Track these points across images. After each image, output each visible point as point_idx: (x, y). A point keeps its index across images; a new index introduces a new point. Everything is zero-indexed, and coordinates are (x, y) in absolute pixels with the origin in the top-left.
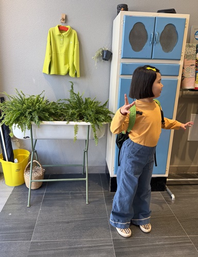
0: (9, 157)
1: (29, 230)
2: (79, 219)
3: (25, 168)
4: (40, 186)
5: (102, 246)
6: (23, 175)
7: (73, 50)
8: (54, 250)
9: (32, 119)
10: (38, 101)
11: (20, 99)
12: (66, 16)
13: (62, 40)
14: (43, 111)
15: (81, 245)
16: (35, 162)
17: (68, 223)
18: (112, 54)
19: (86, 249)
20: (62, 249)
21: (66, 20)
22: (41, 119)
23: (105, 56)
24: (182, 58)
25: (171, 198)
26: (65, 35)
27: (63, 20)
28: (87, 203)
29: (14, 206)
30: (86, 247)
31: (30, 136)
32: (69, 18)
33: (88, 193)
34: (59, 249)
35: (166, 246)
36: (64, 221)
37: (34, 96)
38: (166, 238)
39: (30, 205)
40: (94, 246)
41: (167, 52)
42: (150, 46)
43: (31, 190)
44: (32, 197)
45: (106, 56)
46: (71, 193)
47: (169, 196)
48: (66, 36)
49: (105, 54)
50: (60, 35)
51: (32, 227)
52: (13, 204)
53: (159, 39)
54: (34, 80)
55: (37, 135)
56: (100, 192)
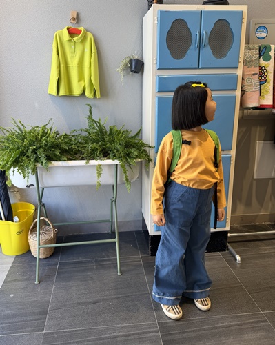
0: (6, 214)
1: (41, 316)
2: (109, 297)
3: (29, 228)
4: (52, 253)
5: (144, 333)
6: (28, 240)
7: (89, 60)
9: (37, 160)
10: (44, 134)
11: (19, 132)
12: (77, 14)
13: (73, 47)
14: (52, 148)
15: (115, 334)
16: (43, 220)
17: (94, 303)
18: (143, 63)
19: (121, 339)
20: (88, 341)
21: (77, 19)
22: (50, 159)
23: (133, 67)
24: (241, 65)
25: (236, 260)
26: (77, 40)
27: (74, 19)
28: (119, 274)
29: (17, 283)
30: (121, 336)
31: (35, 184)
32: (82, 16)
33: (120, 259)
34: (84, 341)
35: (233, 328)
37: (37, 127)
38: (232, 317)
39: (39, 281)
40: (133, 334)
41: (220, 58)
42: (195, 50)
43: (40, 259)
44: (41, 269)
45: (135, 67)
46: (96, 261)
47: (232, 258)
48: (80, 41)
49: (133, 64)
50: (70, 41)
51: (44, 312)
52: (15, 280)
53: (207, 41)
54: (37, 105)
55: (45, 182)
56: (136, 257)
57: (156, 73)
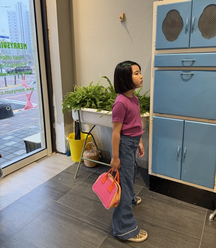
1: (62, 194)
4: (95, 166)
8: (65, 214)
15: (85, 221)
17: (91, 200)
29: (67, 174)
32: (127, 17)
34: (68, 215)
39: (76, 177)
41: (209, 38)
53: (197, 25)
55: (85, 119)
56: (140, 187)
57: (155, 52)
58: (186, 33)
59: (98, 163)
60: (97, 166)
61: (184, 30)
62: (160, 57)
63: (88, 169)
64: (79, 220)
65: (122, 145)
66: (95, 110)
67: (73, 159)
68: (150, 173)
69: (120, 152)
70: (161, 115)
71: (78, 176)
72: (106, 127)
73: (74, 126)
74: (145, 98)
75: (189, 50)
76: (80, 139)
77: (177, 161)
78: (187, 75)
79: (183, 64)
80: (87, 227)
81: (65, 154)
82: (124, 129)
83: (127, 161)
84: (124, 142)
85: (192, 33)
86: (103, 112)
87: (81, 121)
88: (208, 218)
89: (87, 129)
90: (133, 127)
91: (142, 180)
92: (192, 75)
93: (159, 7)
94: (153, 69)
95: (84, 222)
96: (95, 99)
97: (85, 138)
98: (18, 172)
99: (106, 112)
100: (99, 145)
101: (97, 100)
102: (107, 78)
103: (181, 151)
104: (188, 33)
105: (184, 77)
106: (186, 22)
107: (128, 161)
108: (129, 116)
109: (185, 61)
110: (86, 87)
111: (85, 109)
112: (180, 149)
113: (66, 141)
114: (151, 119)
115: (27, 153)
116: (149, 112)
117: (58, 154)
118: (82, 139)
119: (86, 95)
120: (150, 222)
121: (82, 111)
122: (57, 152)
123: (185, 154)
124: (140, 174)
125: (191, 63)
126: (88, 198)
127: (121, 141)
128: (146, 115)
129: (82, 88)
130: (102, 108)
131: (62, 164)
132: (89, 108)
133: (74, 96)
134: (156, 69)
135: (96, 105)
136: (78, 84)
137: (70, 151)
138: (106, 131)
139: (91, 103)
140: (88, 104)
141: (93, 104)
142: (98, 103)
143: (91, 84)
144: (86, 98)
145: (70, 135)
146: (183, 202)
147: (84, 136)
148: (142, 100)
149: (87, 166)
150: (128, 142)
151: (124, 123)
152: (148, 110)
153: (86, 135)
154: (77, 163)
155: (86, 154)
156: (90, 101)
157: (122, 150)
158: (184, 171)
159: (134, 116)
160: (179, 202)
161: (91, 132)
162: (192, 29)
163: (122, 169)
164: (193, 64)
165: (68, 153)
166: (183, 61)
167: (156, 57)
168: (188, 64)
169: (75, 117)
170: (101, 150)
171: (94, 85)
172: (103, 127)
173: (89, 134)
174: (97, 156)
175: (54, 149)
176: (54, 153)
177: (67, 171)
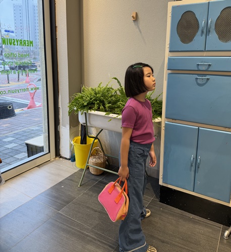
1: (64, 203)
8: (67, 226)
15: (89, 234)
17: (96, 211)
20: (73, 229)
29: (70, 181)
30: (91, 237)
34: (71, 228)
36: (94, 208)
51: (68, 202)
55: (92, 123)
56: (149, 198)
57: (169, 55)
58: (202, 36)
59: (105, 171)
60: (103, 174)
61: (199, 32)
62: (174, 59)
63: (93, 177)
64: (83, 233)
65: (132, 152)
66: (103, 114)
67: (78, 165)
68: (161, 183)
69: (129, 160)
70: (174, 121)
71: (83, 185)
72: (115, 132)
73: (80, 129)
74: (157, 102)
75: (205, 54)
76: (86, 144)
77: (191, 170)
78: (203, 79)
79: (198, 68)
80: (91, 241)
81: (69, 159)
82: (134, 135)
83: (136, 170)
84: (133, 150)
85: (208, 35)
86: (111, 115)
87: (88, 124)
88: (223, 235)
89: (93, 132)
90: (144, 133)
91: (152, 190)
92: (208, 79)
93: (174, 8)
94: (166, 72)
95: (87, 236)
96: (103, 101)
97: (92, 142)
98: (18, 178)
99: (115, 116)
100: (106, 150)
101: (106, 102)
102: (117, 80)
103: (195, 160)
104: (204, 36)
105: (199, 81)
106: (202, 23)
107: (138, 170)
108: (140, 121)
109: (201, 65)
110: (94, 88)
111: (93, 112)
112: (193, 159)
113: (71, 145)
114: (163, 125)
115: (29, 157)
116: (161, 117)
117: (61, 159)
118: (88, 143)
119: (95, 97)
120: (160, 237)
121: (90, 114)
122: (61, 157)
123: (199, 164)
124: (149, 183)
125: (207, 67)
126: (93, 209)
127: (130, 148)
128: (158, 120)
129: (90, 88)
130: (111, 111)
131: (65, 170)
132: (97, 110)
133: (82, 97)
134: (170, 72)
135: (105, 108)
136: (85, 84)
137: (74, 156)
138: (114, 135)
139: (100, 105)
140: (96, 106)
141: (102, 107)
142: (107, 105)
143: (100, 84)
144: (94, 100)
145: (75, 139)
146: (196, 216)
147: (90, 141)
148: (153, 103)
149: (93, 173)
150: (138, 150)
151: (134, 129)
152: (160, 114)
153: (93, 139)
154: (82, 170)
155: (92, 160)
156: (98, 104)
157: (131, 158)
158: (198, 182)
159: (146, 121)
160: (192, 216)
161: (98, 137)
162: (208, 32)
163: (131, 179)
164: (208, 68)
165: (73, 159)
166: (198, 65)
167: (169, 59)
168: (204, 68)
169: (82, 120)
170: (108, 157)
171: (103, 86)
172: (111, 132)
173: (96, 138)
174: (104, 162)
175: (58, 154)
176: (57, 158)
177: (71, 179)
